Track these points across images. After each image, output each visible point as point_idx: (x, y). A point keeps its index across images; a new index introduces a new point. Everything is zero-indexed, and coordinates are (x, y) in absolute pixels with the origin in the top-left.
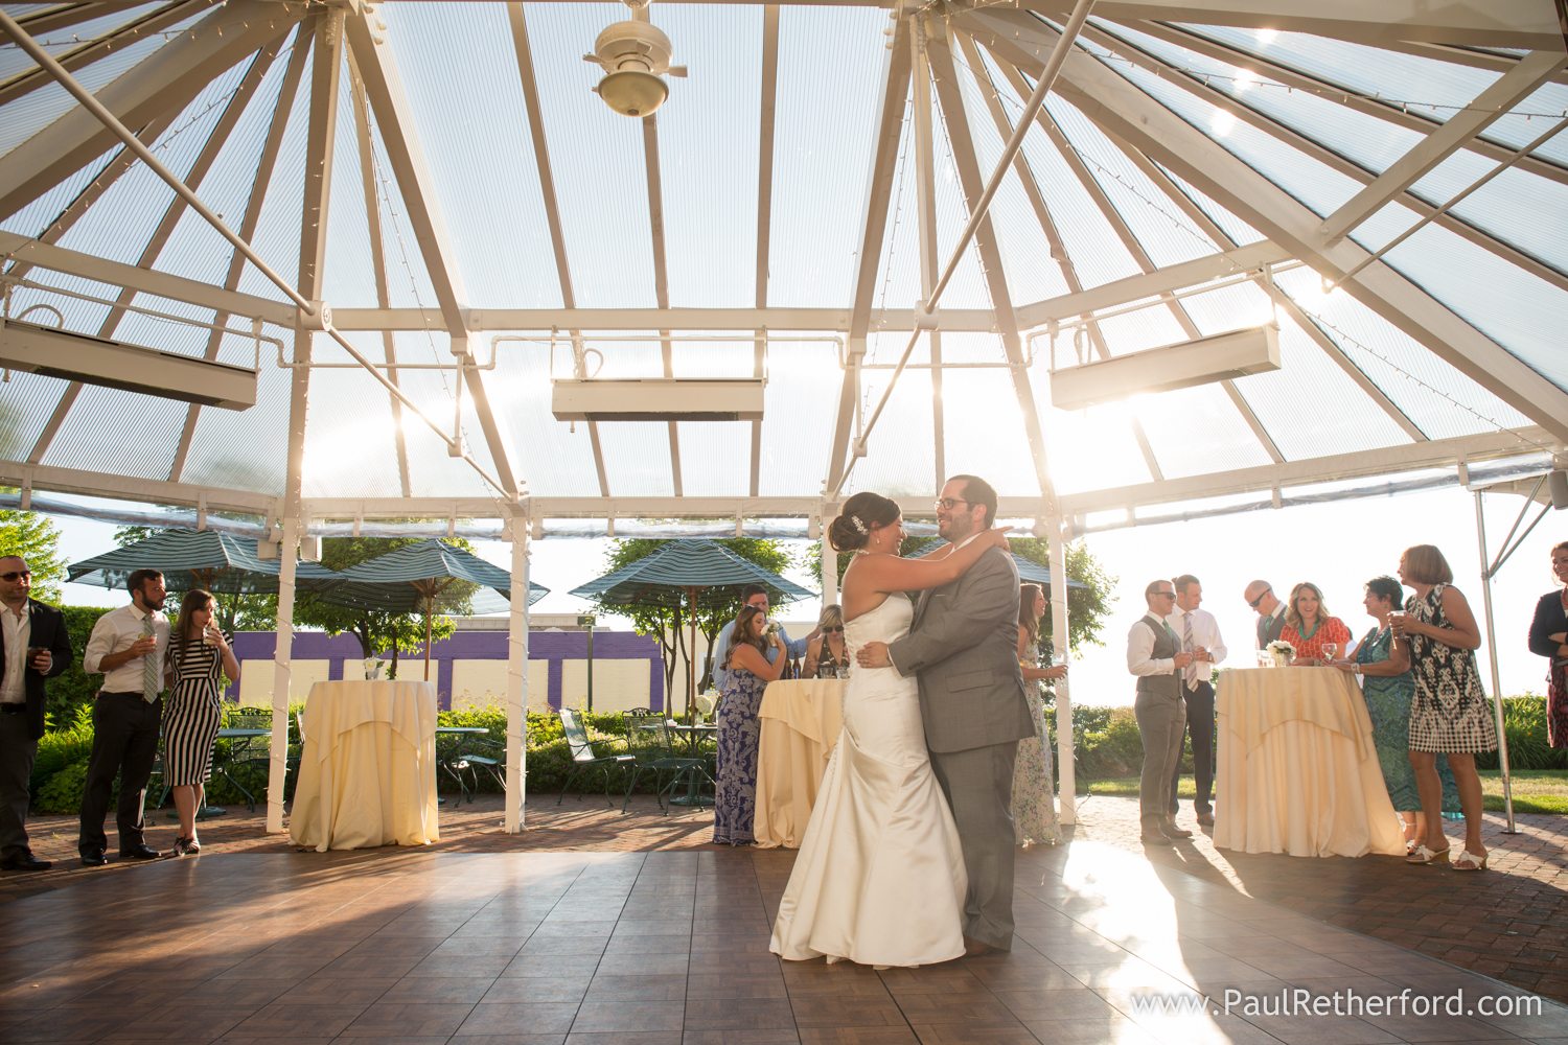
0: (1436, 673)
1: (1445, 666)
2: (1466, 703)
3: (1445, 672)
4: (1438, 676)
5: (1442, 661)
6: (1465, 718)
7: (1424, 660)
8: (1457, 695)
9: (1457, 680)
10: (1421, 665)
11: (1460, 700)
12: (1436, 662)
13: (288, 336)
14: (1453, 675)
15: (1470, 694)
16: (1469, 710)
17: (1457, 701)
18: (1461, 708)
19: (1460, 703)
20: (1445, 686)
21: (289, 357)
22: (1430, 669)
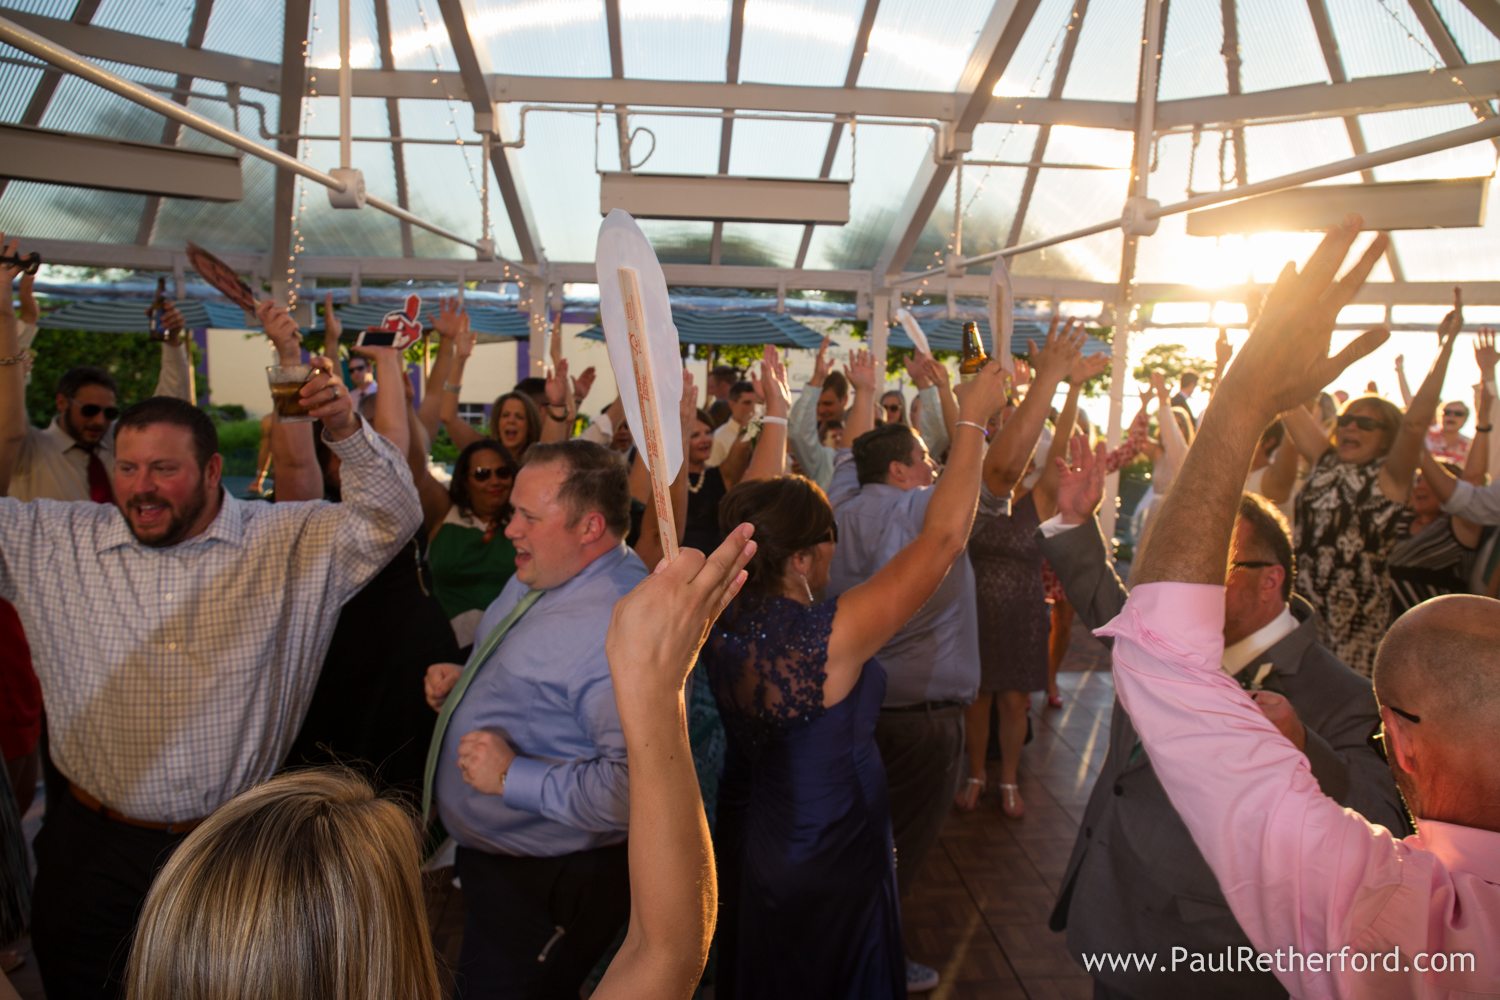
0: (1332, 571)
1: (1348, 566)
2: (1361, 624)
3: (1345, 576)
4: (1332, 577)
5: (1348, 558)
6: (1353, 645)
7: (1322, 549)
8: (1353, 610)
9: (1360, 589)
10: (1315, 555)
11: (1355, 616)
12: (1338, 557)
13: (271, 102)
14: (1356, 583)
15: (1371, 612)
16: (1362, 635)
17: (1349, 618)
18: (1352, 629)
19: (1352, 622)
20: (1339, 592)
21: (272, 127)
22: (1325, 565)
